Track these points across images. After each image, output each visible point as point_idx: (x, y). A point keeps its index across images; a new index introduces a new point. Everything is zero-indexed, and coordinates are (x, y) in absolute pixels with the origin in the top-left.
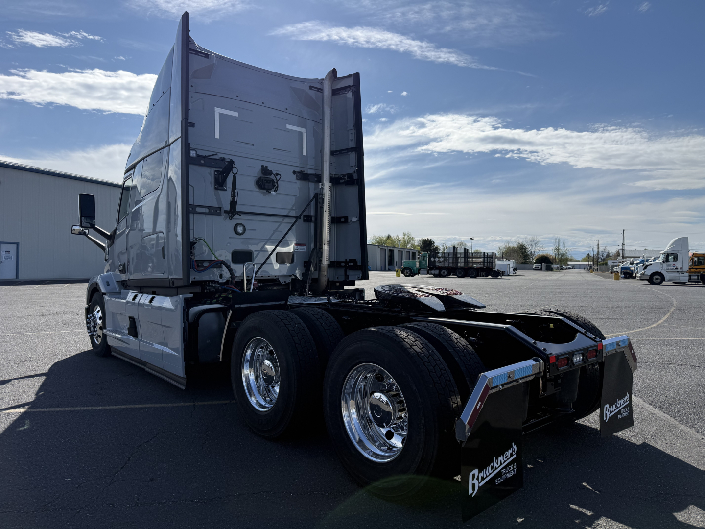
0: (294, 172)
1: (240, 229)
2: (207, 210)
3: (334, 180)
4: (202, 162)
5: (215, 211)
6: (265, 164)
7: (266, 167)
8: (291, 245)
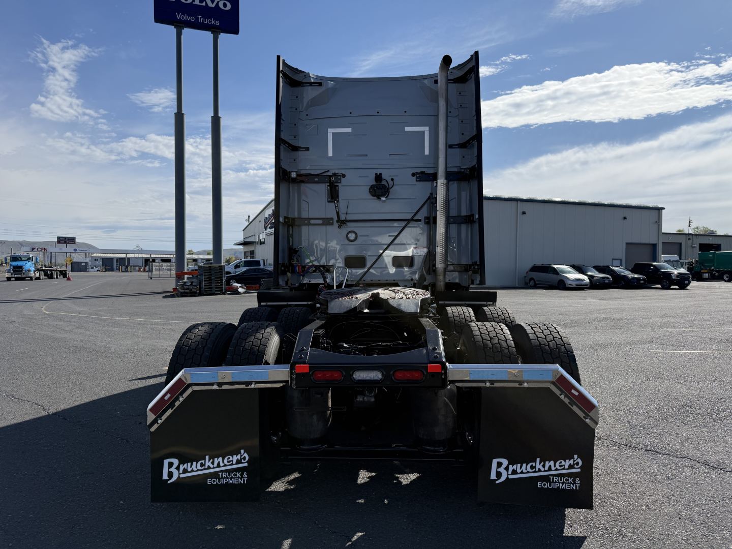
0: (413, 175)
1: (352, 236)
2: (320, 222)
3: (450, 176)
4: (316, 180)
5: (327, 222)
6: (378, 172)
7: (381, 174)
8: (410, 248)
